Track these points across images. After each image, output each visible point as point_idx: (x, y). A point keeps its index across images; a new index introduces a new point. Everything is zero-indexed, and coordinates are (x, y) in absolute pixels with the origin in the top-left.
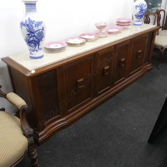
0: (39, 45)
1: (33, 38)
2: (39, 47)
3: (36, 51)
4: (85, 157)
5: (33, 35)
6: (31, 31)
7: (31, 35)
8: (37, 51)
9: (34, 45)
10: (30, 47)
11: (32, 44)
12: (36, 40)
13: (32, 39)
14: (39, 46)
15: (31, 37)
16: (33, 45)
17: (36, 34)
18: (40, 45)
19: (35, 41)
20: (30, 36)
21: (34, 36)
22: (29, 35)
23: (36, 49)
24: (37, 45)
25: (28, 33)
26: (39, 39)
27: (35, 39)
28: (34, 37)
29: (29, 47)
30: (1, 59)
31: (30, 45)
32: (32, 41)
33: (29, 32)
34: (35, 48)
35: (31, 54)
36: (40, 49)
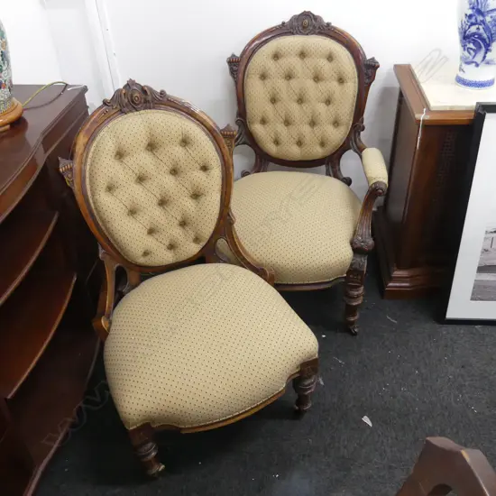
0: (487, 50)
1: (478, 29)
2: (484, 57)
3: (474, 64)
4: (467, 383)
5: (480, 18)
6: (480, 7)
7: (474, 18)
8: (477, 65)
9: (474, 47)
10: (464, 50)
11: (469, 42)
12: (485, 36)
13: (473, 29)
14: (486, 53)
15: (472, 24)
16: (471, 46)
17: (488, 19)
18: (490, 51)
19: (480, 37)
20: (473, 20)
21: (483, 22)
22: (470, 16)
23: (476, 60)
24: (484, 49)
25: (470, 12)
26: (492, 35)
27: (482, 31)
28: (481, 27)
29: (462, 49)
30: (396, 66)
31: (464, 46)
32: (474, 34)
33: (473, 8)
34: (474, 57)
35: (461, 69)
36: (488, 63)
